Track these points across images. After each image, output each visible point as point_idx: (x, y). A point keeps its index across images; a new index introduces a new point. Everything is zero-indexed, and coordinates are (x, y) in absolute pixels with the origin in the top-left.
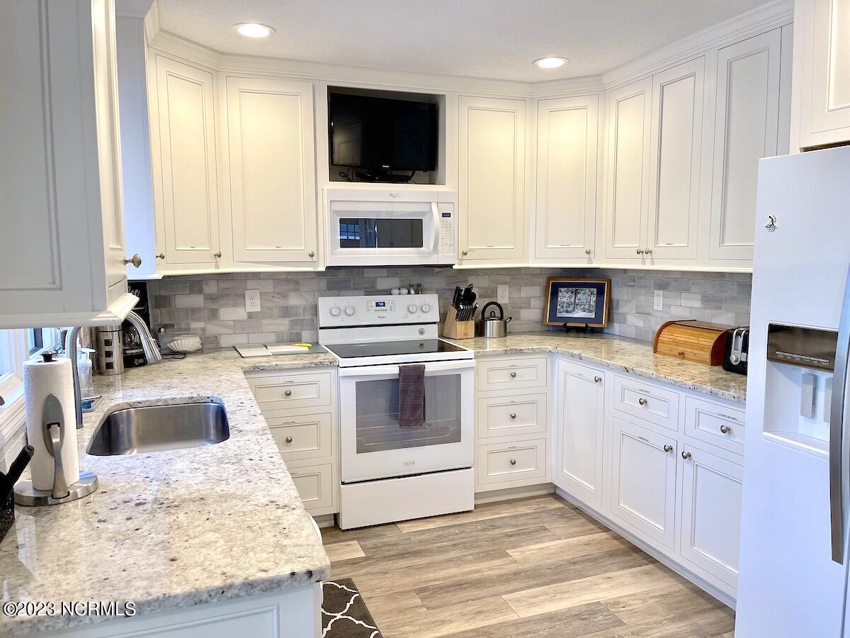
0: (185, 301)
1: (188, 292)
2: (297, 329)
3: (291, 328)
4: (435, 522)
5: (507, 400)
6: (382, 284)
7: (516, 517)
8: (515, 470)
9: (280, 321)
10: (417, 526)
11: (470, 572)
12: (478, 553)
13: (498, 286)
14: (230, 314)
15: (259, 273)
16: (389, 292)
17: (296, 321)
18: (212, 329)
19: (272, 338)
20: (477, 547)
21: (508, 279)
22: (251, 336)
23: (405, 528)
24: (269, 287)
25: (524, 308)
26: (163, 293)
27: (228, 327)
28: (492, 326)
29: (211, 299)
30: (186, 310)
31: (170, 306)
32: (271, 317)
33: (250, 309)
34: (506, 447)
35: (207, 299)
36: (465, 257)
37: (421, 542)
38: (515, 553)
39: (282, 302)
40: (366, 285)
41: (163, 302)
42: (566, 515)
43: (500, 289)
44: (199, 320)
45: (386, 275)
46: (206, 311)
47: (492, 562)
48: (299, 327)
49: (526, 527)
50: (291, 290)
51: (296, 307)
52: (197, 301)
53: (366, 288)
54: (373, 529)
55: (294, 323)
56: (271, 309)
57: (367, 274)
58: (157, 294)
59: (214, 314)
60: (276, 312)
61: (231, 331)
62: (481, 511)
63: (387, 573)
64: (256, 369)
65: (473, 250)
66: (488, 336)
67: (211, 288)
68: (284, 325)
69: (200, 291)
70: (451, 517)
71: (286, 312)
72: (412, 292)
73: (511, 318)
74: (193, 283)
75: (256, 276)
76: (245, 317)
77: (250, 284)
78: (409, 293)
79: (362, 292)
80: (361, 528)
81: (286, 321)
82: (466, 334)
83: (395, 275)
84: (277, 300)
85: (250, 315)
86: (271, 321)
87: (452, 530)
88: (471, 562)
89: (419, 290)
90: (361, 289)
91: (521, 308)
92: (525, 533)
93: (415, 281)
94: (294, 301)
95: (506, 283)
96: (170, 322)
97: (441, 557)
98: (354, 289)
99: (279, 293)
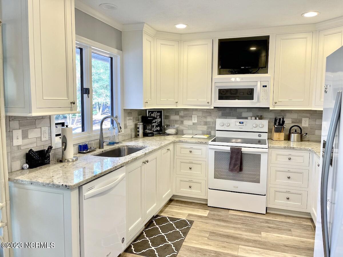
0: (174, 117)
1: (174, 115)
2: (210, 130)
3: (207, 129)
4: (245, 213)
5: (287, 170)
6: (244, 115)
7: (282, 222)
8: (288, 202)
9: (203, 126)
10: (236, 213)
11: (237, 234)
12: (248, 229)
13: (303, 118)
14: (187, 123)
15: (197, 109)
16: (246, 118)
17: (209, 127)
18: (181, 127)
19: (201, 132)
20: (250, 227)
21: (308, 115)
22: (194, 131)
23: (231, 212)
24: (200, 114)
25: (318, 129)
26: (167, 114)
27: (186, 127)
28: (294, 136)
29: (181, 117)
30: (174, 120)
31: (169, 119)
32: (201, 125)
33: (194, 121)
34: (285, 190)
35: (180, 117)
36: (276, 104)
37: (232, 218)
38: (263, 234)
39: (205, 120)
40: (238, 115)
41: (167, 117)
42: (308, 229)
43: (304, 119)
44: (177, 124)
45: (246, 111)
46: (180, 121)
47: (250, 234)
48: (210, 129)
49: (281, 227)
50: (208, 116)
51: (210, 122)
52: (177, 117)
53: (237, 116)
54: (219, 209)
55: (208, 128)
56: (201, 122)
57: (238, 110)
58: (166, 115)
59: (182, 122)
60: (202, 123)
61: (187, 129)
62: (269, 216)
63: (208, 223)
64: (180, 141)
65: (281, 102)
66: (292, 141)
67: (182, 113)
68: (205, 128)
69: (178, 114)
70: (253, 214)
71: (206, 123)
72: (257, 118)
73: (306, 134)
74: (176, 111)
75: (196, 110)
76: (192, 124)
77: (194, 113)
78: (256, 119)
79: (236, 117)
80: (215, 207)
81: (206, 127)
82: (279, 139)
83: (250, 111)
84: (203, 119)
85: (194, 124)
86: (200, 126)
87: (248, 218)
88: (243, 231)
89: (261, 118)
90: (235, 116)
91: (316, 129)
92: (278, 229)
93: (260, 114)
94: (209, 119)
95: (307, 117)
96: (169, 124)
97: (233, 225)
98: (232, 116)
99: (204, 116)
